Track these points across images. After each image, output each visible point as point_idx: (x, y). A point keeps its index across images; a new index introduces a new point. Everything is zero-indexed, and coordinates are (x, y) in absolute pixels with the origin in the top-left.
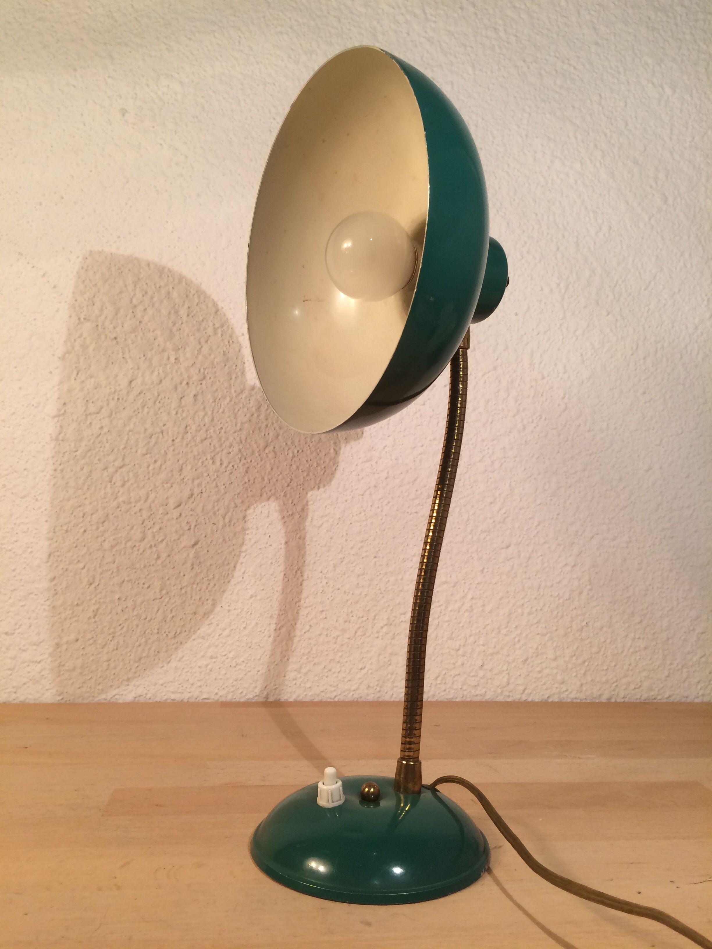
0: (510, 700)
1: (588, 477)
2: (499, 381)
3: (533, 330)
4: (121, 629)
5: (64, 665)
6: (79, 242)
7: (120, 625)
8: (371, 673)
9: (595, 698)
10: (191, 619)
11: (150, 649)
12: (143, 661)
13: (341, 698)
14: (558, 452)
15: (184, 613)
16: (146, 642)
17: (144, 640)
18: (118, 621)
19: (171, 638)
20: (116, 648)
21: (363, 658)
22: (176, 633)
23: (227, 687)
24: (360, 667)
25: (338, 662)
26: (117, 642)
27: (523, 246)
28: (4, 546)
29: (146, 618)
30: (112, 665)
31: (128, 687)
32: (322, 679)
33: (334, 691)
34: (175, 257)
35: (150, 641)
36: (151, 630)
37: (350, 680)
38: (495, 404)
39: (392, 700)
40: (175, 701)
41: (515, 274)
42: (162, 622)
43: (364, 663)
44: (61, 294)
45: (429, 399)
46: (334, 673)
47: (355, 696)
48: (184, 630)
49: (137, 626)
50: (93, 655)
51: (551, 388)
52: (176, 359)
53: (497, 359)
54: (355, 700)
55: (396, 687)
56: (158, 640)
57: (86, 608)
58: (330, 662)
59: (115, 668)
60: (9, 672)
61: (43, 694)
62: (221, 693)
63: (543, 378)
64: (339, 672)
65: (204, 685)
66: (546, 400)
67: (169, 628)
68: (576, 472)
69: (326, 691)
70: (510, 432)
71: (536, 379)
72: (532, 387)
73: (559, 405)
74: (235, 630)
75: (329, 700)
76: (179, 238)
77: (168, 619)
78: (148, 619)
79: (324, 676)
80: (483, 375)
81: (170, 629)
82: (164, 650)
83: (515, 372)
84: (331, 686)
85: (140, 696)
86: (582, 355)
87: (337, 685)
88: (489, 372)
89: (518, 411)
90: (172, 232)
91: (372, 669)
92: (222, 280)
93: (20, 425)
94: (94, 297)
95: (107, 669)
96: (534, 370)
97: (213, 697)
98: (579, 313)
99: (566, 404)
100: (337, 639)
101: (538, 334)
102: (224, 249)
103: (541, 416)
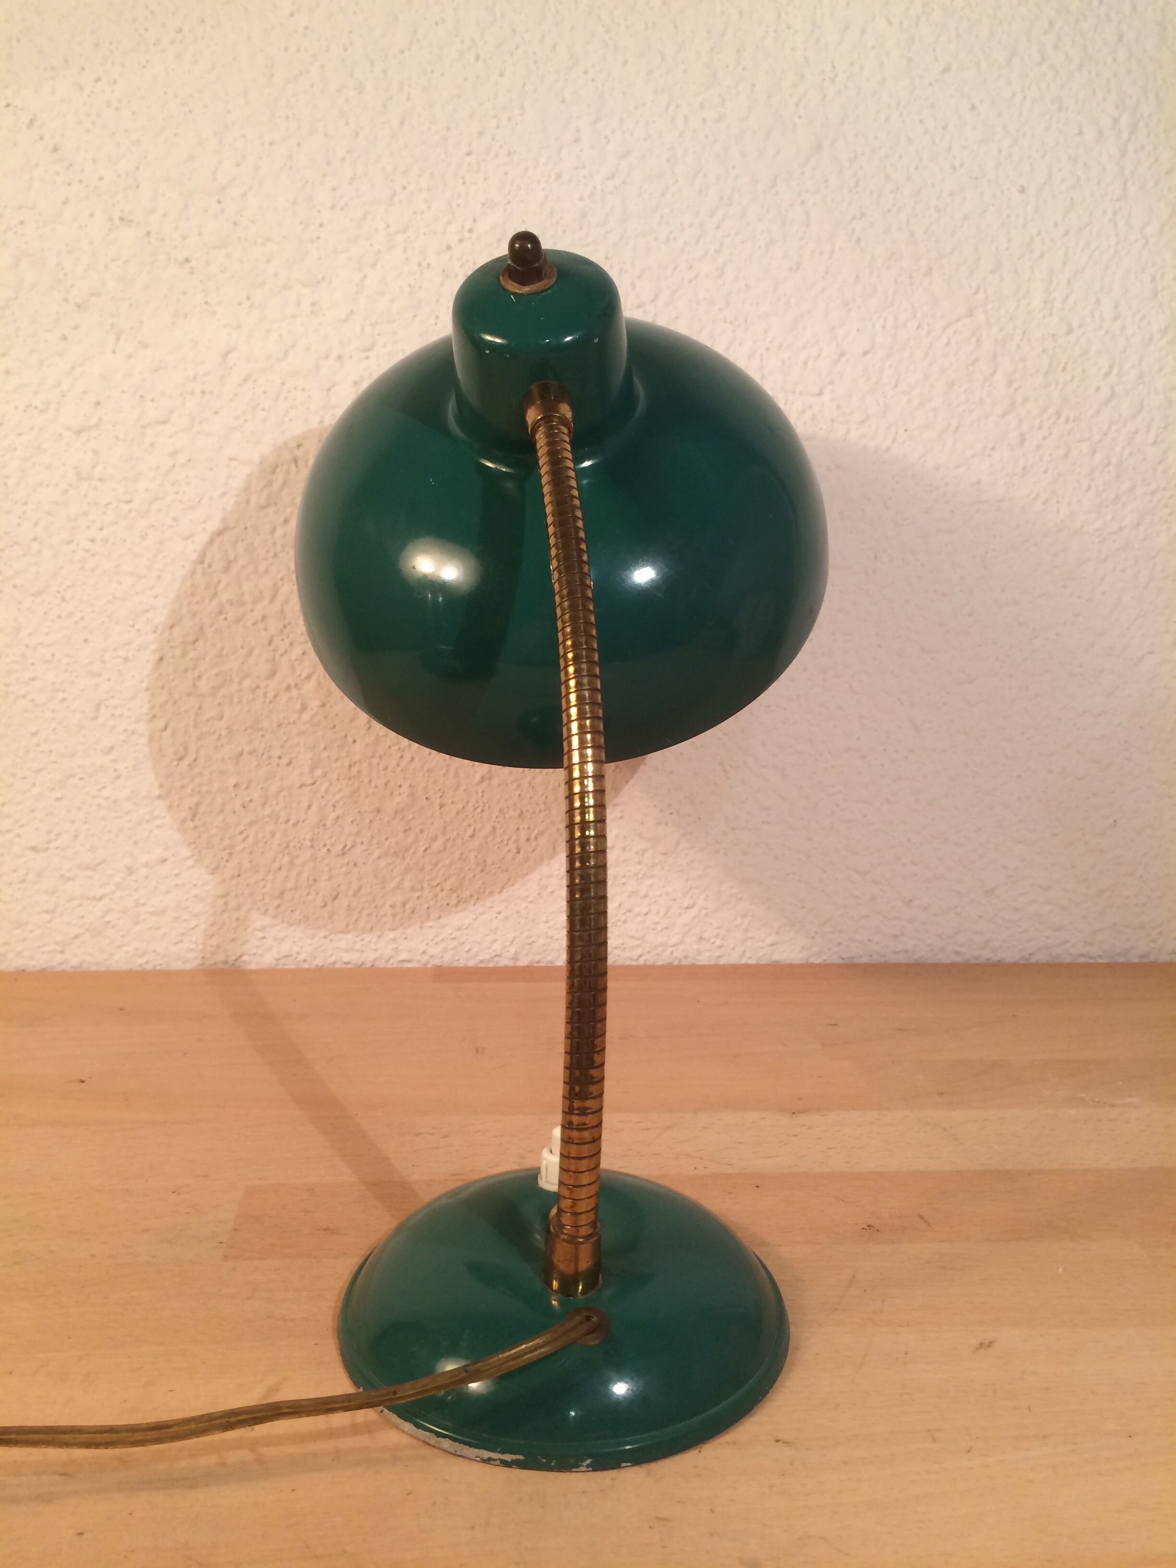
0: (958, 959)
1: (1144, 540)
2: (978, 341)
3: (1056, 224)
4: (244, 840)
5: (144, 904)
6: (97, 45)
7: (241, 833)
8: (707, 915)
9: (1119, 954)
10: (371, 822)
11: (299, 875)
12: (287, 896)
13: (649, 959)
14: (1089, 488)
15: (357, 811)
16: (291, 863)
17: (286, 859)
18: (237, 825)
19: (338, 856)
20: (236, 874)
21: (690, 888)
22: (345, 846)
23: (442, 940)
24: (685, 904)
25: (646, 896)
26: (238, 863)
27: (1045, 33)
28: (11, 689)
29: (288, 821)
30: (233, 903)
31: (264, 941)
32: (616, 926)
33: (638, 946)
34: (301, 74)
35: (298, 862)
36: (299, 842)
37: (666, 928)
38: (966, 391)
39: (743, 962)
40: (349, 966)
41: (1025, 98)
42: (318, 828)
43: (692, 897)
44: (71, 165)
45: (831, 383)
46: (638, 915)
47: (675, 955)
48: (359, 841)
49: (273, 835)
50: (195, 885)
51: (1085, 353)
52: (313, 304)
53: (977, 292)
54: (676, 963)
55: (751, 938)
56: (314, 859)
57: (176, 803)
58: (630, 896)
59: (238, 908)
60: (47, 917)
61: (112, 955)
62: (432, 951)
63: (1070, 331)
64: (646, 914)
65: (400, 937)
66: (1073, 377)
67: (331, 838)
68: (1121, 529)
69: (624, 946)
70: (993, 449)
71: (1054, 335)
72: (1044, 351)
73: (1098, 389)
74: (454, 840)
75: (628, 963)
76: (306, 28)
77: (329, 821)
78: (291, 822)
79: (619, 920)
80: (945, 329)
81: (333, 840)
82: (325, 877)
83: (1011, 319)
84: (632, 937)
85: (286, 956)
86: (1153, 280)
87: (644, 936)
88: (958, 320)
89: (1013, 403)
90: (292, 15)
91: (706, 909)
92: (402, 123)
93: (16, 449)
94: (137, 168)
95: (224, 911)
96: (1051, 315)
97: (418, 958)
98: (1156, 185)
99: (1112, 387)
100: (643, 855)
101: (1067, 233)
102: (402, 52)
103: (1058, 414)
